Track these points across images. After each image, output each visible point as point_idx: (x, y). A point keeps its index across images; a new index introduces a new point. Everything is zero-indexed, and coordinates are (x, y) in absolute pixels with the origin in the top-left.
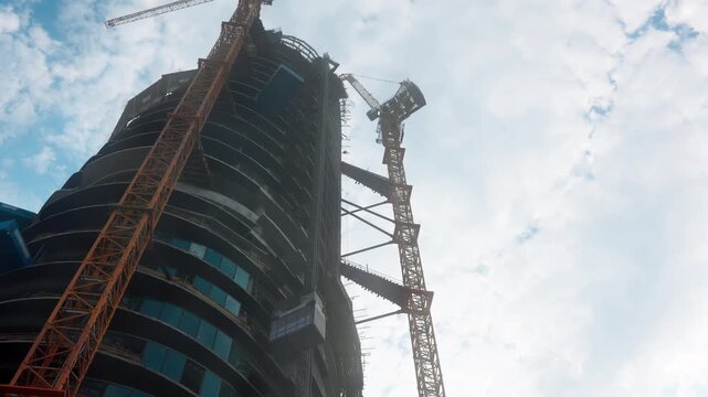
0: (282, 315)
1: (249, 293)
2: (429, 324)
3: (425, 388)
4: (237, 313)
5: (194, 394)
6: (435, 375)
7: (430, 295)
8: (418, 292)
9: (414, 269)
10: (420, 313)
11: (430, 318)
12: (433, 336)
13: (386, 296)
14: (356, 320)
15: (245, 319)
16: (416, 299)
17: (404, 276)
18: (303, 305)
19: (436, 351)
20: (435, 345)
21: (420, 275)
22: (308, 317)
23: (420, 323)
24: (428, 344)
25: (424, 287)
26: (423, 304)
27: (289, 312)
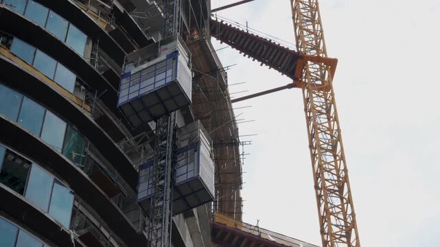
0: (134, 70)
1: (87, 61)
2: (330, 104)
3: (324, 187)
4: (71, 88)
5: (18, 195)
6: (338, 170)
7: (332, 64)
8: (317, 60)
9: (310, 27)
10: (320, 88)
11: (332, 94)
12: (336, 119)
13: (272, 64)
14: (233, 97)
15: (83, 97)
16: (313, 68)
17: (298, 38)
18: (163, 57)
19: (339, 139)
20: (339, 130)
21: (319, 36)
22: (169, 72)
23: (318, 101)
24: (329, 129)
25: (324, 52)
26: (323, 76)
27: (145, 66)
